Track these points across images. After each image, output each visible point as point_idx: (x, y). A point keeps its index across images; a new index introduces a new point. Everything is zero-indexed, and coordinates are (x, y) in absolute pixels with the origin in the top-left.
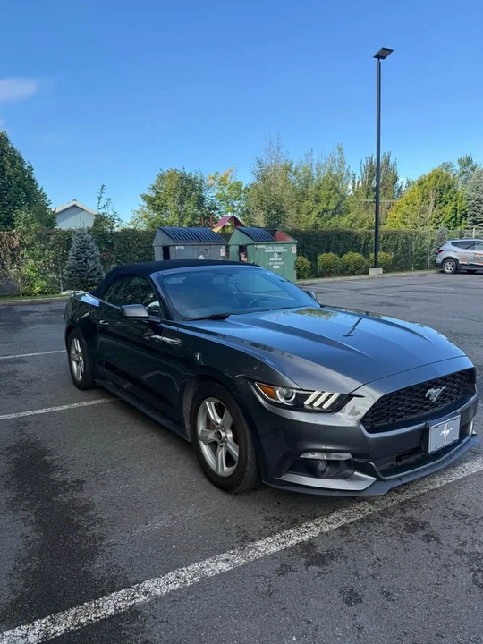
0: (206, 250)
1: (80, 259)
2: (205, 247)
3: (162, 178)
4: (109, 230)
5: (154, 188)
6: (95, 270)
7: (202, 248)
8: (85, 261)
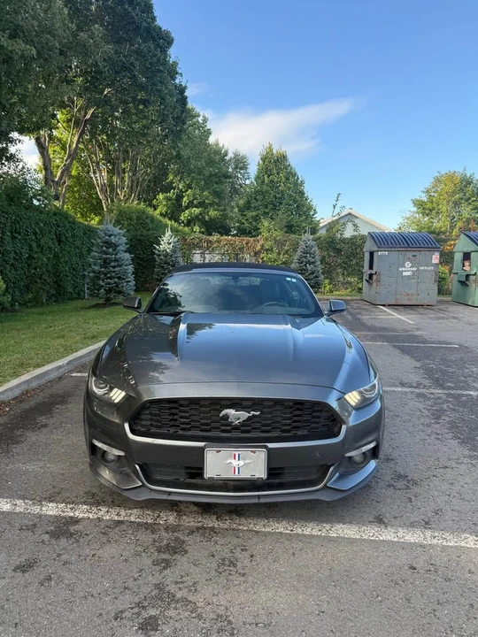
0: (414, 256)
1: (302, 263)
2: (414, 253)
3: (438, 180)
4: (339, 236)
5: (428, 191)
6: (313, 273)
7: (409, 255)
8: (305, 265)
